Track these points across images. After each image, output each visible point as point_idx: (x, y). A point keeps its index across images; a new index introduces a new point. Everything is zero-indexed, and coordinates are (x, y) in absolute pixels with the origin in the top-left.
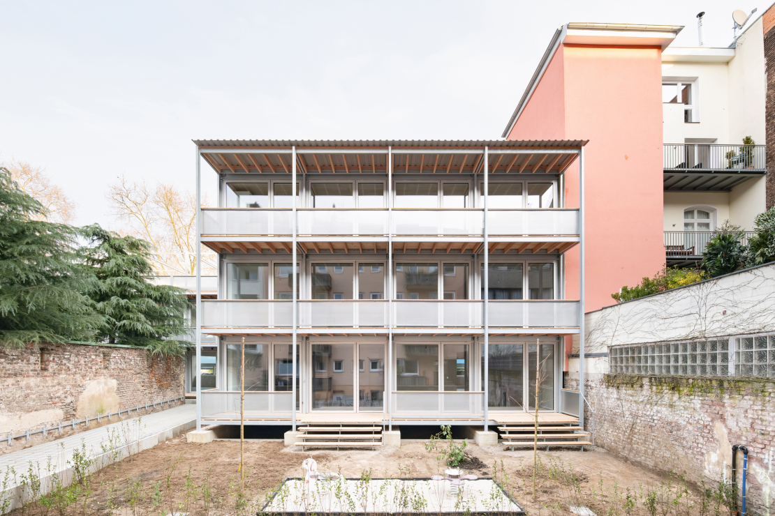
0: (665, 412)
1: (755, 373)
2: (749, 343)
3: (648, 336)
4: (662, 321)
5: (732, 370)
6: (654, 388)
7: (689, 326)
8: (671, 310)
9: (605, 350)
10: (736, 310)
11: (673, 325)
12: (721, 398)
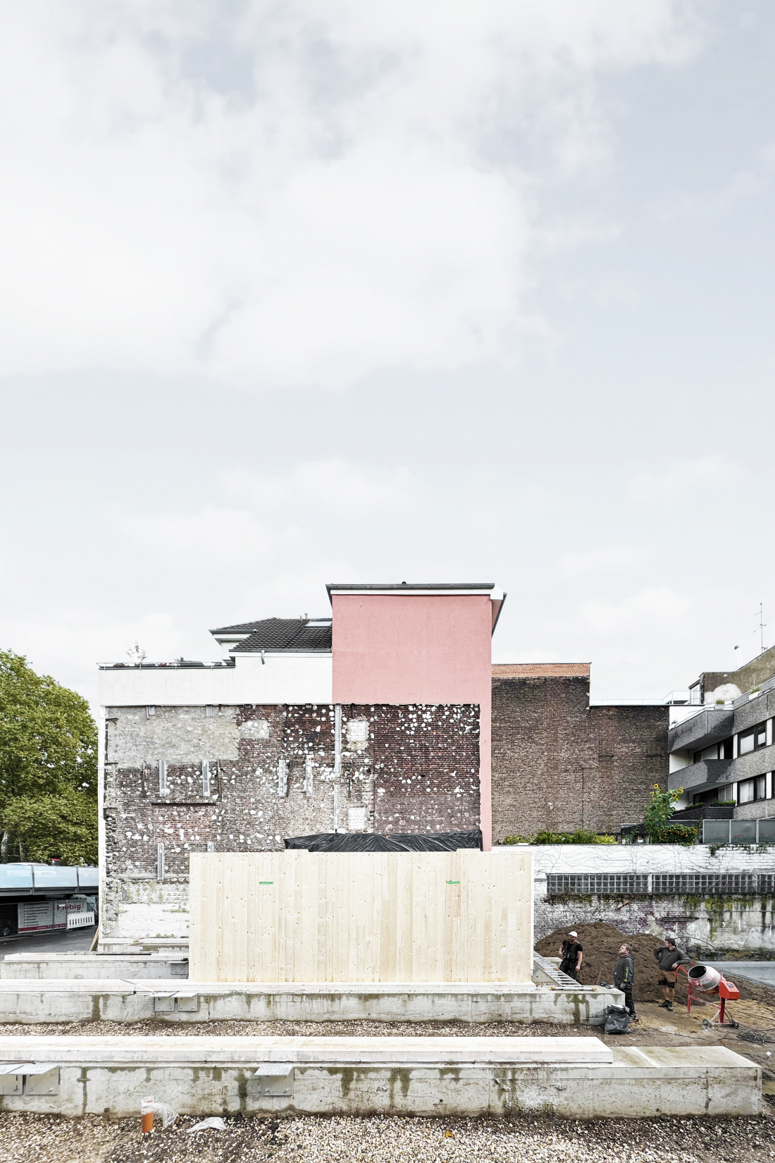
0: (611, 915)
1: (667, 891)
2: (658, 877)
3: (590, 869)
4: (603, 861)
5: (650, 889)
6: (602, 902)
7: (625, 866)
8: (610, 856)
9: (544, 876)
10: (654, 862)
11: (613, 865)
12: (651, 903)
